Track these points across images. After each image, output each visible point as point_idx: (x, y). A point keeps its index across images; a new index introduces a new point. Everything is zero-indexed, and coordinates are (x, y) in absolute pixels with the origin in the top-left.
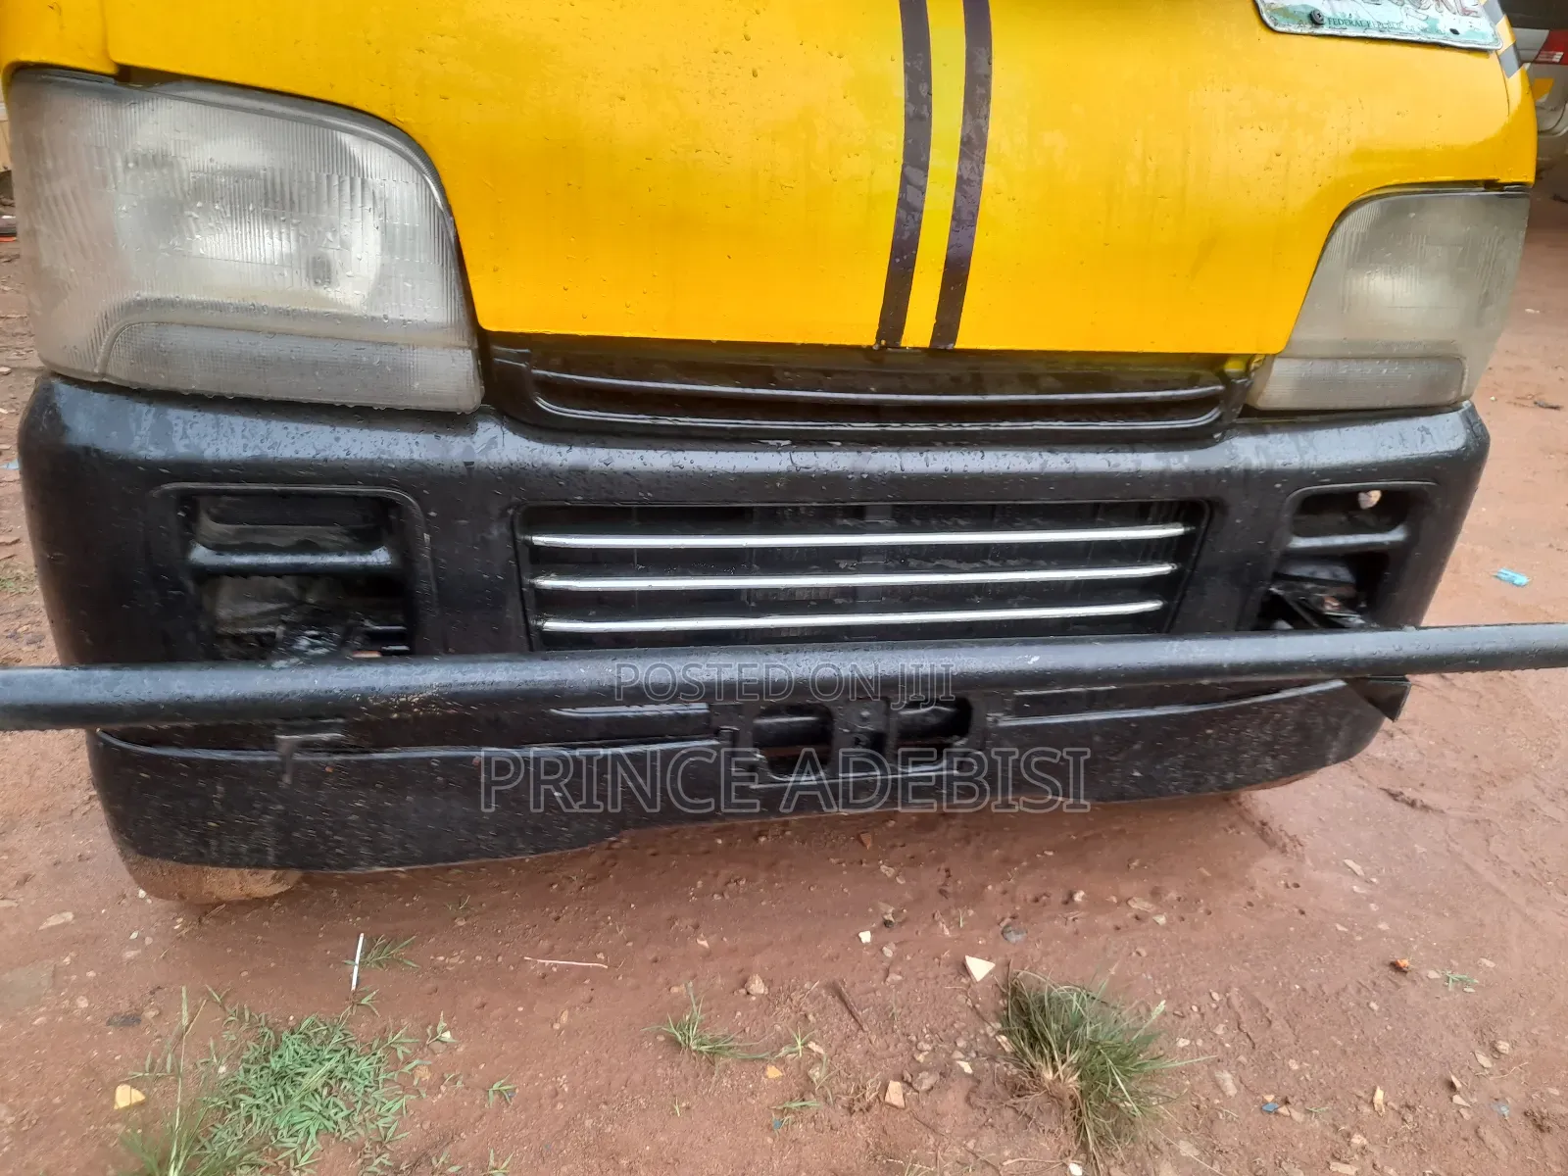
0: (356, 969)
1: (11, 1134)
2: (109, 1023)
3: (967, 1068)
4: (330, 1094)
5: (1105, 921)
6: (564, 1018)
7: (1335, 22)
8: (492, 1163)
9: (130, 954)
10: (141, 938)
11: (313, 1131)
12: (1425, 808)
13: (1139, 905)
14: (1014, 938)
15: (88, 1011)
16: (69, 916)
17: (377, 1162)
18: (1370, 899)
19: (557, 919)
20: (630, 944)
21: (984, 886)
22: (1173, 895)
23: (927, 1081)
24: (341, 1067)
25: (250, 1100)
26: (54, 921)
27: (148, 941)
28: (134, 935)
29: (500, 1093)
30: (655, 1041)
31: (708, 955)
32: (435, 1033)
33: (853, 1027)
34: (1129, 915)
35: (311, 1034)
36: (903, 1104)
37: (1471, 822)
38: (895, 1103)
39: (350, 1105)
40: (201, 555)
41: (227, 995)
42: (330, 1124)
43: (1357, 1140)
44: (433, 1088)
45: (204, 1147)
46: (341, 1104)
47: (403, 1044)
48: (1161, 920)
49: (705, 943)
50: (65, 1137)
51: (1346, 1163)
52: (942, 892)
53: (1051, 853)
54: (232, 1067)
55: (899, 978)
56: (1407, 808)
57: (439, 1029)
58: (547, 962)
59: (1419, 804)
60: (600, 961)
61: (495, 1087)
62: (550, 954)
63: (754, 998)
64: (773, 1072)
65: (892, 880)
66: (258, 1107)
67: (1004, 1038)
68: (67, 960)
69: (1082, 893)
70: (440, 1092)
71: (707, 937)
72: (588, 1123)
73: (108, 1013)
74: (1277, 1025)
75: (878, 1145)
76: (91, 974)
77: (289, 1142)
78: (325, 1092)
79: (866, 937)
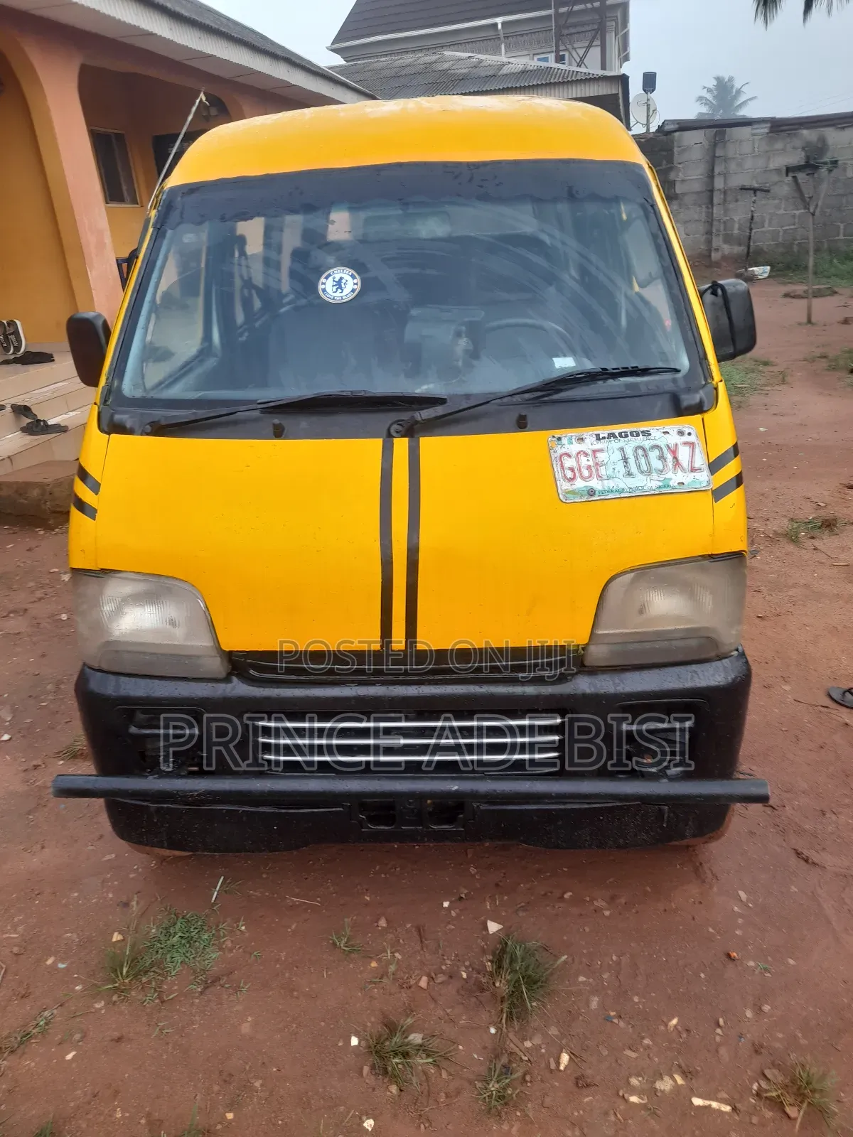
0: (216, 893)
1: (77, 945)
2: (118, 905)
3: (464, 975)
4: (190, 947)
5: (575, 911)
6: (293, 927)
7: (603, 492)
8: (242, 985)
9: (132, 876)
10: (137, 869)
11: (179, 961)
12: (814, 864)
13: (599, 903)
14: (521, 914)
15: (111, 899)
16: (113, 856)
17: (200, 977)
18: (740, 915)
19: (306, 879)
20: (334, 895)
21: (520, 884)
22: (623, 901)
23: (441, 978)
24: (197, 936)
25: (159, 945)
26: (108, 857)
27: (140, 870)
28: (135, 867)
29: (255, 956)
30: (328, 942)
31: (367, 904)
32: (238, 926)
33: (419, 948)
34: (592, 908)
35: (190, 919)
36: (426, 988)
37: (842, 875)
38: (422, 986)
39: (197, 953)
40: (133, 730)
41: (163, 899)
42: (187, 960)
43: (647, 1041)
44: (231, 950)
45: (138, 962)
46: (193, 952)
47: (225, 929)
48: (607, 913)
49: (368, 898)
50: (94, 950)
51: (634, 1051)
52: (497, 885)
53: (566, 870)
54: (157, 929)
55: (453, 927)
56: (803, 863)
57: (240, 924)
58: (295, 899)
59: (810, 861)
60: (318, 902)
61: (255, 953)
62: (297, 896)
63: (380, 928)
64: (374, 964)
65: (473, 876)
66: (162, 948)
67: (489, 964)
68: (109, 876)
69: (570, 894)
70: (233, 952)
71: (370, 897)
72: (287, 975)
73: (119, 900)
74: (639, 978)
75: (409, 1005)
76: (116, 883)
77: (170, 965)
78: (188, 946)
79: (446, 904)
